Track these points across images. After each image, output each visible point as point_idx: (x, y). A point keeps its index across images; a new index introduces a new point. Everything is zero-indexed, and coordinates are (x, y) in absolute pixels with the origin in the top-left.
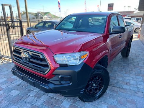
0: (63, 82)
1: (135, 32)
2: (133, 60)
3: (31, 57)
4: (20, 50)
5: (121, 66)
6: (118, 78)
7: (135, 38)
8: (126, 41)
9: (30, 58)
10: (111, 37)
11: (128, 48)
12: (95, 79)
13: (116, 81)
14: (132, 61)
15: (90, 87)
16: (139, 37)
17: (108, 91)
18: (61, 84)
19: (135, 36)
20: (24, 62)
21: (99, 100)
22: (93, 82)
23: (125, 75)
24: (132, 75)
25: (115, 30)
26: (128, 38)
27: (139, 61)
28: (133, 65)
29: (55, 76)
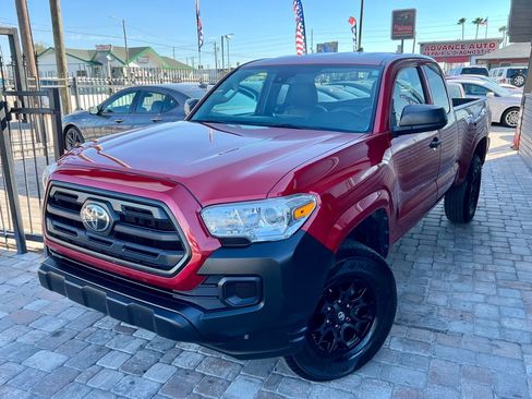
0: (233, 301)
1: (502, 124)
2: (489, 232)
3: (118, 219)
4: (76, 197)
5: (444, 255)
6: (431, 299)
7: (496, 150)
9: (115, 223)
11: (469, 187)
12: (344, 296)
13: (422, 310)
14: (485, 237)
15: (328, 325)
16: (516, 147)
17: (393, 343)
19: (497, 140)
20: (91, 238)
21: (362, 374)
22: (335, 306)
23: (457, 286)
24: (482, 285)
26: (466, 148)
27: (513, 235)
28: (488, 252)
29: (207, 282)
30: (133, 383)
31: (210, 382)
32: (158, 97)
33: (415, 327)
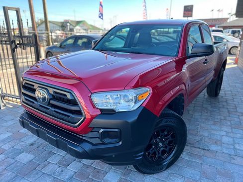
0: (107, 140)
1: (230, 53)
2: (226, 101)
3: (52, 97)
5: (206, 112)
6: (201, 133)
7: (230, 64)
8: (215, 70)
9: (50, 99)
10: (189, 62)
11: (218, 81)
12: (162, 135)
13: (197, 138)
14: (225, 104)
15: (154, 149)
16: (236, 63)
17: (184, 155)
18: (104, 144)
19: (230, 60)
20: (40, 105)
21: (169, 171)
22: (158, 140)
23: (213, 127)
24: (225, 127)
25: (195, 50)
26: (218, 64)
27: (237, 103)
28: (227, 111)
29: (93, 130)
30: (62, 171)
31: (98, 172)
32: (85, 40)
33: (194, 147)
